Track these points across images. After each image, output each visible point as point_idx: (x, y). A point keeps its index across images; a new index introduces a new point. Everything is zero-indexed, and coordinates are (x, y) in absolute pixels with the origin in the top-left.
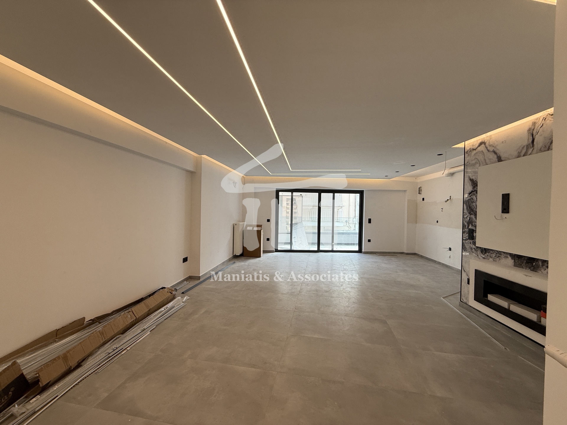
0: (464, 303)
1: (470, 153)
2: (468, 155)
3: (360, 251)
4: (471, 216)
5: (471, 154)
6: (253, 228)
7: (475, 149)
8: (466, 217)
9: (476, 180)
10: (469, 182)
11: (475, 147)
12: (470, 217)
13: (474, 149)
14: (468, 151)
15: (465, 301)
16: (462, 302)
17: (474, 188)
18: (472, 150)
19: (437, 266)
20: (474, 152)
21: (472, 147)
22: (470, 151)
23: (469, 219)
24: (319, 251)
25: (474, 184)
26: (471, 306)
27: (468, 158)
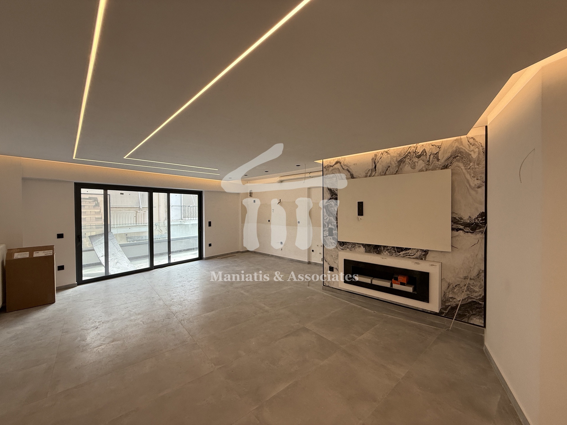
0: (327, 286)
1: (328, 168)
2: (326, 170)
3: (200, 258)
4: (331, 218)
5: (329, 170)
6: (31, 254)
7: (333, 166)
8: (325, 218)
9: (333, 190)
10: (328, 191)
11: (332, 165)
12: (329, 219)
13: (331, 166)
14: (326, 166)
15: (327, 284)
16: (325, 286)
17: (332, 196)
18: (330, 166)
19: (273, 259)
20: (332, 168)
21: (329, 164)
22: (328, 167)
23: (329, 220)
24: (152, 267)
25: (332, 193)
26: (333, 288)
27: (325, 172)
